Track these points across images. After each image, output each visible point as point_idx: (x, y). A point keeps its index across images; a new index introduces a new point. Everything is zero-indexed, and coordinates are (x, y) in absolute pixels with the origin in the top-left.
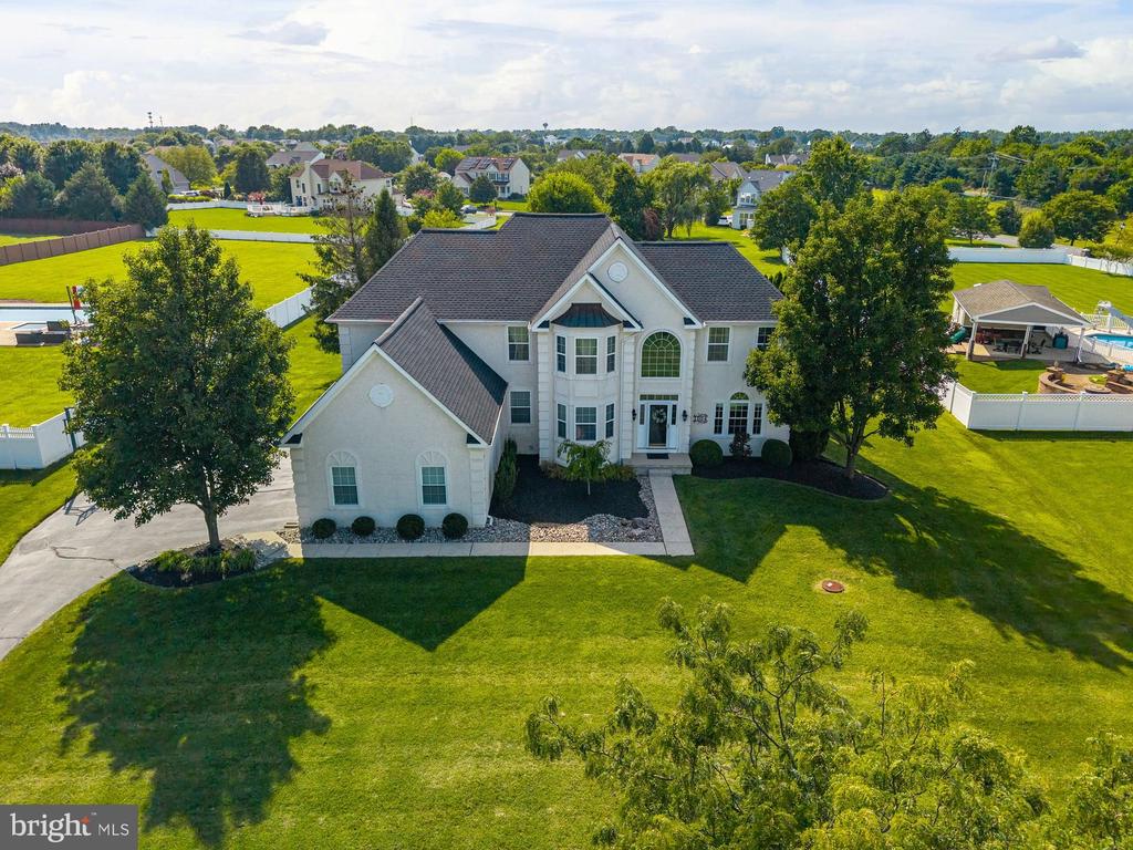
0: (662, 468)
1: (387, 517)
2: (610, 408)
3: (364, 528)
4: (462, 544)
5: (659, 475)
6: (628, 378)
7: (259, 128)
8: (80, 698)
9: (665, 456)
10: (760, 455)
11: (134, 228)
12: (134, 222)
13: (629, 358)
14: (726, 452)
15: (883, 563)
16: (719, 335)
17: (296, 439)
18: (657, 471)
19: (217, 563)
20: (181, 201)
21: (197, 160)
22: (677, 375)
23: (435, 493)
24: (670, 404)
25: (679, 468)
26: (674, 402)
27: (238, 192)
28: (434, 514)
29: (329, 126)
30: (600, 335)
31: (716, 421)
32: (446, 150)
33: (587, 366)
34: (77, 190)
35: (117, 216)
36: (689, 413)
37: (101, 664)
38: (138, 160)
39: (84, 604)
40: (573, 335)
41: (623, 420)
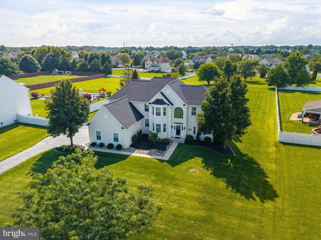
0: (177, 141)
1: (106, 144)
2: (165, 125)
3: (102, 145)
4: (119, 151)
5: (175, 142)
6: (170, 118)
7: (149, 47)
8: (34, 167)
9: (179, 138)
10: (203, 140)
11: (103, 75)
12: (104, 73)
13: (170, 113)
14: (195, 139)
15: (213, 168)
16: (194, 109)
17: (89, 124)
18: (175, 141)
19: (70, 148)
20: (120, 68)
21: (126, 57)
22: (182, 118)
23: (116, 139)
24: (181, 125)
25: (181, 141)
26: (182, 125)
27: (134, 65)
28: (116, 144)
29: (166, 46)
30: (161, 107)
31: (194, 131)
32: (192, 54)
33: (158, 114)
34: (92, 65)
35: (100, 72)
36: (186, 128)
37: (41, 163)
38: (109, 57)
39: (44, 152)
40: (156, 106)
41: (168, 128)
